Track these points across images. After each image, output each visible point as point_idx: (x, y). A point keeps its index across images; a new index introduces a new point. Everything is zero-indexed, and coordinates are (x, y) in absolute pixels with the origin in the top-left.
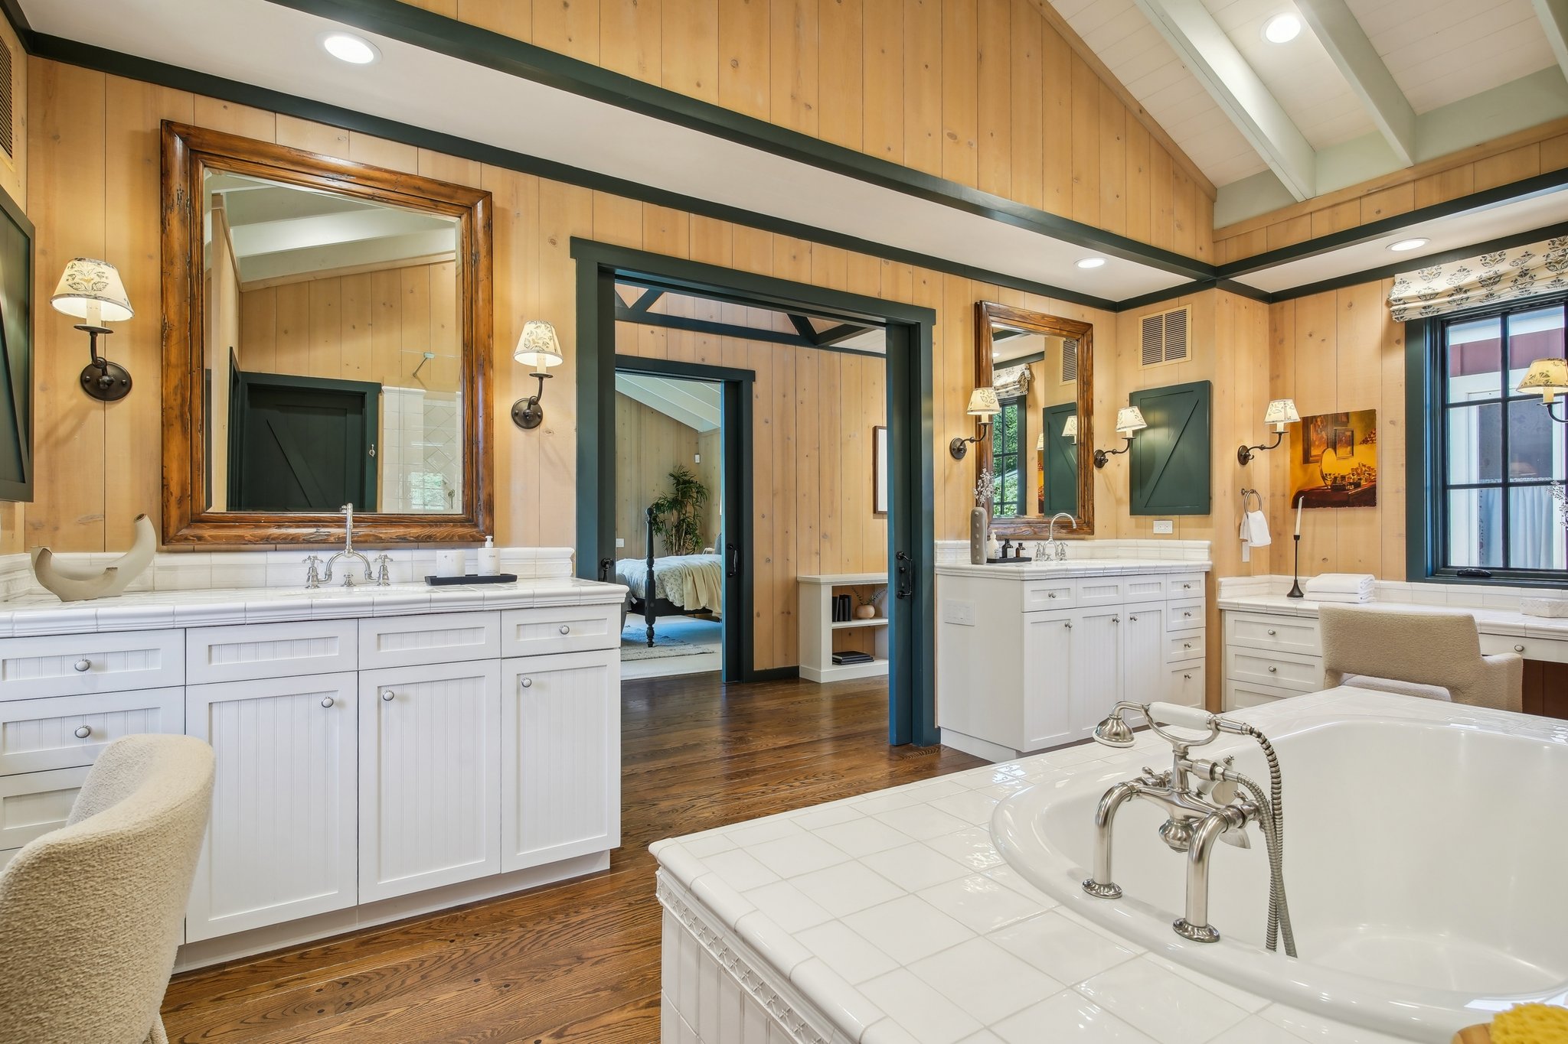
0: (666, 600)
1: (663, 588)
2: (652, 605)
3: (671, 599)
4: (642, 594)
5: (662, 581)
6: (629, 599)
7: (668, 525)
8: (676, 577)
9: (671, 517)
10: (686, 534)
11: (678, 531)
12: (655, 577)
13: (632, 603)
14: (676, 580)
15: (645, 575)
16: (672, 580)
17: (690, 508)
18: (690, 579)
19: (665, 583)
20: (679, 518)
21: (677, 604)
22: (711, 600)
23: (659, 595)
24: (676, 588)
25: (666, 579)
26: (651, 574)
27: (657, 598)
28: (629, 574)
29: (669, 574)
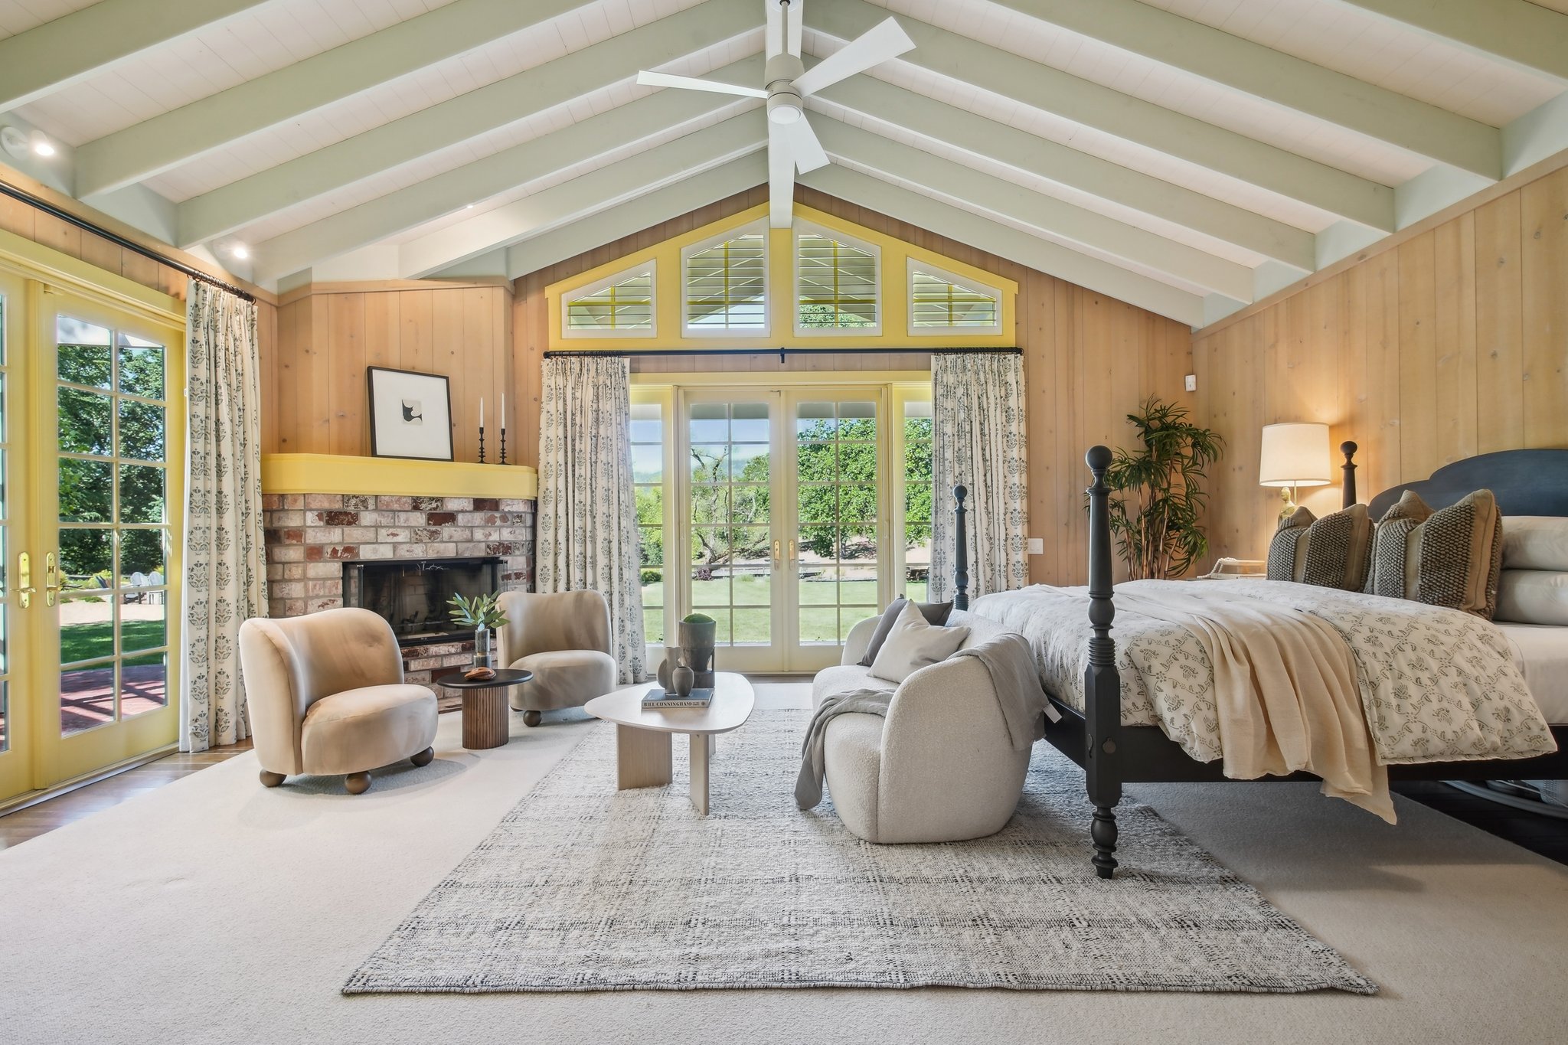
0: (1155, 732)
1: (1144, 691)
2: (1110, 747)
3: (1174, 734)
4: (1078, 699)
5: (1141, 674)
6: (1037, 710)
7: (1132, 515)
8: (1191, 663)
9: (1134, 498)
10: (1169, 528)
11: (1151, 524)
12: (1119, 658)
13: (1047, 719)
14: (1189, 672)
15: (1086, 645)
16: (1175, 672)
17: (1177, 478)
18: (1239, 672)
19: (1152, 681)
20: (1153, 497)
21: (1199, 752)
22: (1323, 746)
23: (1133, 715)
24: (1189, 700)
25: (1156, 665)
26: (1103, 648)
27: (1124, 722)
28: (1038, 634)
29: (1166, 652)
